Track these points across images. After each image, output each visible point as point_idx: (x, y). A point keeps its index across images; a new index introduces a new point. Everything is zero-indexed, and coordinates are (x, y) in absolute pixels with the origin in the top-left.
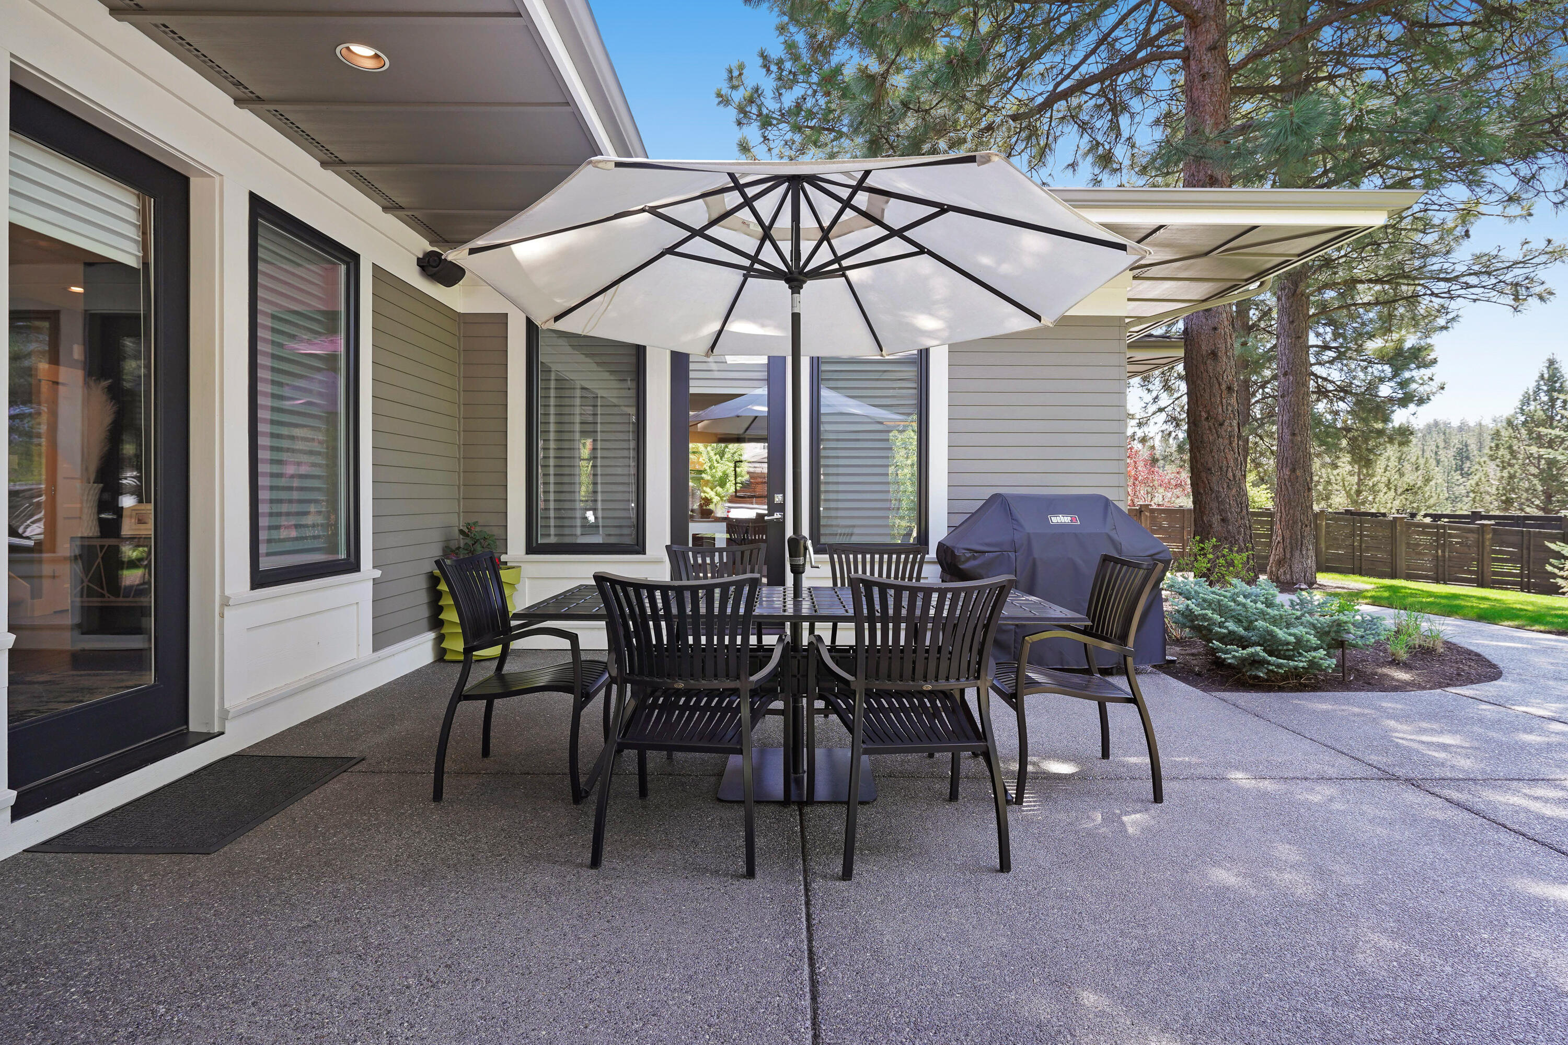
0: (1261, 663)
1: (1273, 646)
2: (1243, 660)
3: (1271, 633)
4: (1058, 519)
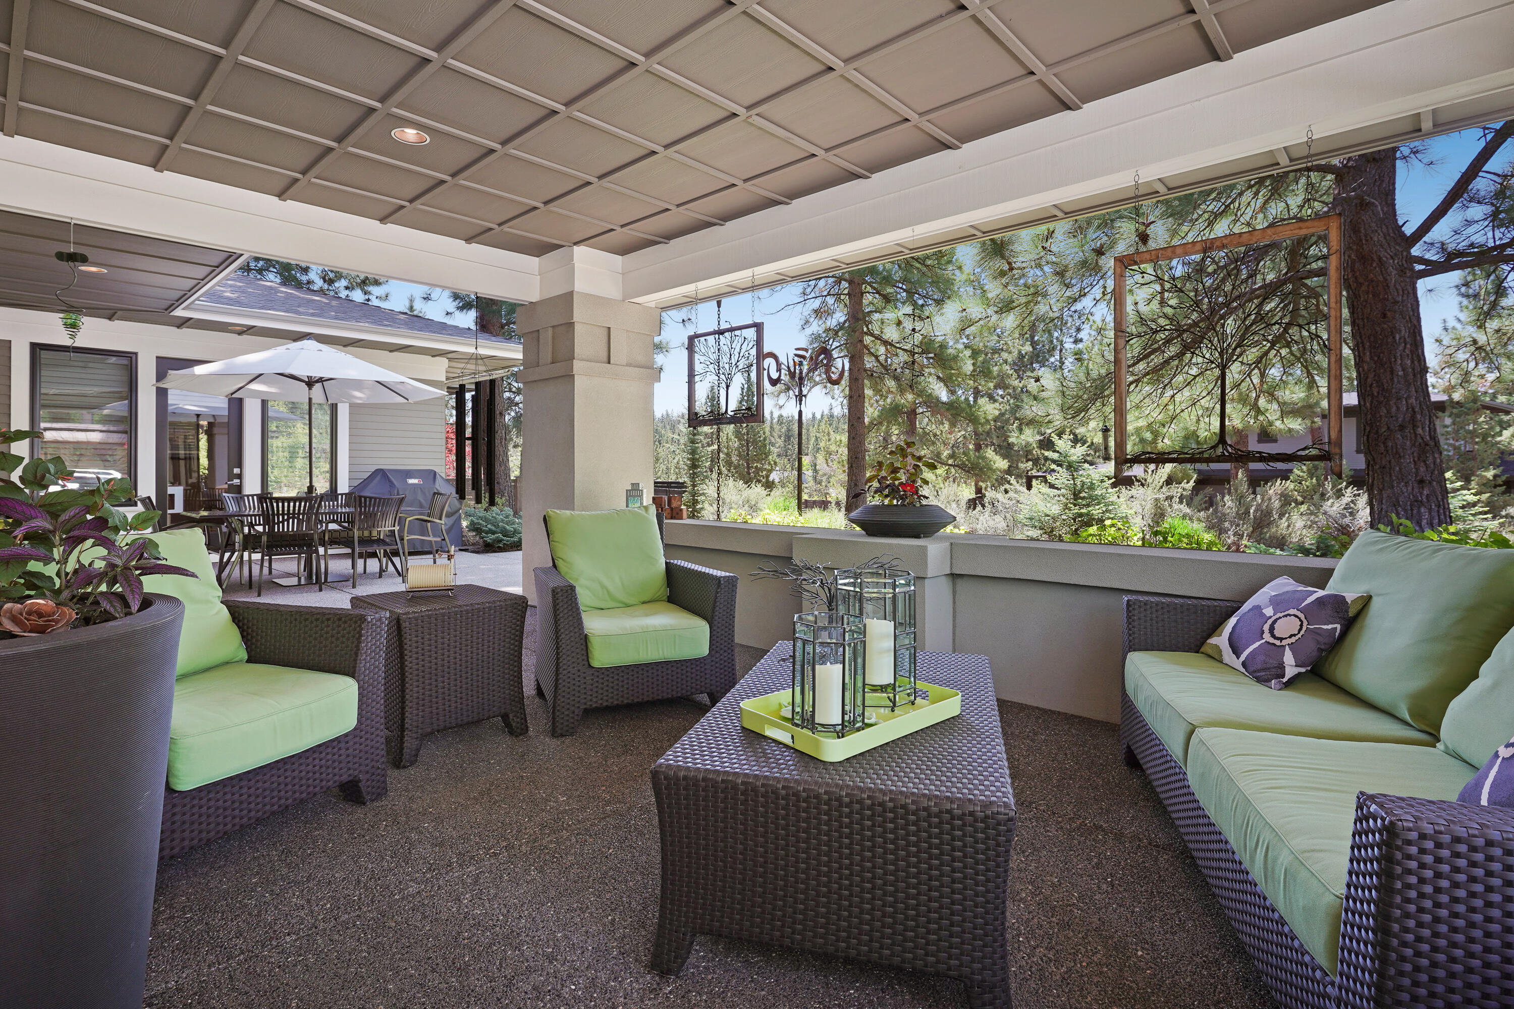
0: (500, 541)
1: (505, 533)
2: (494, 540)
3: (504, 528)
4: (411, 481)
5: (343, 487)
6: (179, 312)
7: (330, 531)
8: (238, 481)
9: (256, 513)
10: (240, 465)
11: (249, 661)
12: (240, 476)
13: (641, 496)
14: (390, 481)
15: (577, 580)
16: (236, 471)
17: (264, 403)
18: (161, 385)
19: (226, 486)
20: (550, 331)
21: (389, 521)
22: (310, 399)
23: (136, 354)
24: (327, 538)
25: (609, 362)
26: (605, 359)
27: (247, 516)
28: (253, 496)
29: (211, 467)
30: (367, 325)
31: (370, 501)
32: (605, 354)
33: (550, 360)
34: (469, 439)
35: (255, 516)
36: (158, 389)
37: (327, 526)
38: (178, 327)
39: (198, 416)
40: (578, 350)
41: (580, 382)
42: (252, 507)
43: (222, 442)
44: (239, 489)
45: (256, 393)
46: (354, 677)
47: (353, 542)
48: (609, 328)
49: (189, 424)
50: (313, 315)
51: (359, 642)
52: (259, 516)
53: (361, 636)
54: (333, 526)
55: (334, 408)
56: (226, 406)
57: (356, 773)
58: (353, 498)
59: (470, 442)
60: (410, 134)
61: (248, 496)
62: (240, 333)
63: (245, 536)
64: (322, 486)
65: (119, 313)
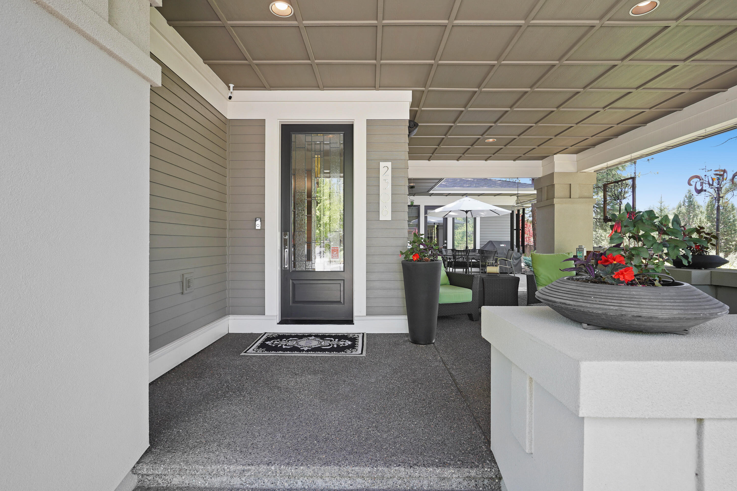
4: (502, 245)
5: (478, 247)
6: (431, 192)
7: (472, 262)
8: (446, 245)
9: (451, 255)
10: (446, 240)
11: (450, 285)
12: (446, 243)
13: (583, 251)
14: (494, 245)
15: (540, 276)
16: (445, 241)
17: (453, 219)
18: (425, 215)
19: (442, 247)
20: (546, 188)
21: (492, 259)
22: (467, 217)
23: (420, 205)
24: (471, 264)
25: (570, 198)
26: (569, 196)
27: (448, 256)
28: (450, 249)
29: (438, 241)
30: (485, 188)
31: (486, 252)
32: (569, 194)
33: (546, 199)
34: (515, 230)
35: (451, 256)
36: (425, 217)
37: (471, 260)
38: (430, 196)
39: (434, 223)
40: (556, 195)
41: (556, 206)
42: (450, 253)
43: (441, 232)
44: (446, 247)
45: (451, 215)
46: (471, 289)
47: (479, 266)
48: (571, 184)
49: (431, 226)
50: (468, 187)
51: (473, 281)
52: (452, 256)
53: (473, 280)
54: (473, 261)
55: (475, 219)
56: (443, 220)
57: (472, 312)
58: (481, 251)
59: (515, 231)
60: (491, 140)
61: (449, 250)
62: (446, 196)
63: (448, 262)
64: (471, 247)
65: (416, 194)
